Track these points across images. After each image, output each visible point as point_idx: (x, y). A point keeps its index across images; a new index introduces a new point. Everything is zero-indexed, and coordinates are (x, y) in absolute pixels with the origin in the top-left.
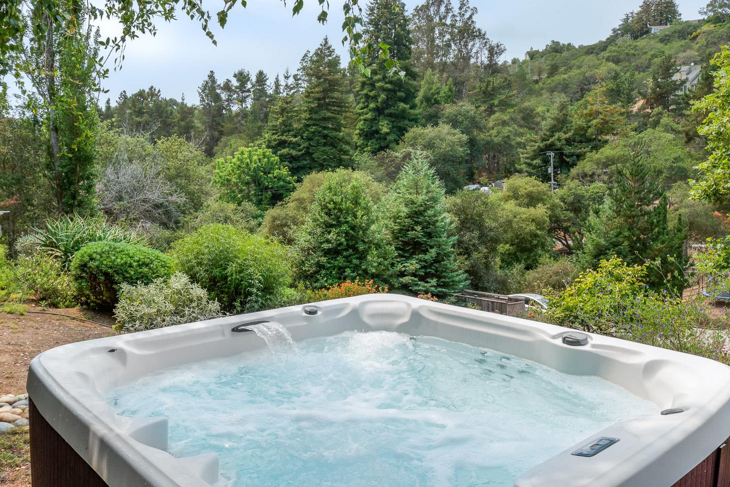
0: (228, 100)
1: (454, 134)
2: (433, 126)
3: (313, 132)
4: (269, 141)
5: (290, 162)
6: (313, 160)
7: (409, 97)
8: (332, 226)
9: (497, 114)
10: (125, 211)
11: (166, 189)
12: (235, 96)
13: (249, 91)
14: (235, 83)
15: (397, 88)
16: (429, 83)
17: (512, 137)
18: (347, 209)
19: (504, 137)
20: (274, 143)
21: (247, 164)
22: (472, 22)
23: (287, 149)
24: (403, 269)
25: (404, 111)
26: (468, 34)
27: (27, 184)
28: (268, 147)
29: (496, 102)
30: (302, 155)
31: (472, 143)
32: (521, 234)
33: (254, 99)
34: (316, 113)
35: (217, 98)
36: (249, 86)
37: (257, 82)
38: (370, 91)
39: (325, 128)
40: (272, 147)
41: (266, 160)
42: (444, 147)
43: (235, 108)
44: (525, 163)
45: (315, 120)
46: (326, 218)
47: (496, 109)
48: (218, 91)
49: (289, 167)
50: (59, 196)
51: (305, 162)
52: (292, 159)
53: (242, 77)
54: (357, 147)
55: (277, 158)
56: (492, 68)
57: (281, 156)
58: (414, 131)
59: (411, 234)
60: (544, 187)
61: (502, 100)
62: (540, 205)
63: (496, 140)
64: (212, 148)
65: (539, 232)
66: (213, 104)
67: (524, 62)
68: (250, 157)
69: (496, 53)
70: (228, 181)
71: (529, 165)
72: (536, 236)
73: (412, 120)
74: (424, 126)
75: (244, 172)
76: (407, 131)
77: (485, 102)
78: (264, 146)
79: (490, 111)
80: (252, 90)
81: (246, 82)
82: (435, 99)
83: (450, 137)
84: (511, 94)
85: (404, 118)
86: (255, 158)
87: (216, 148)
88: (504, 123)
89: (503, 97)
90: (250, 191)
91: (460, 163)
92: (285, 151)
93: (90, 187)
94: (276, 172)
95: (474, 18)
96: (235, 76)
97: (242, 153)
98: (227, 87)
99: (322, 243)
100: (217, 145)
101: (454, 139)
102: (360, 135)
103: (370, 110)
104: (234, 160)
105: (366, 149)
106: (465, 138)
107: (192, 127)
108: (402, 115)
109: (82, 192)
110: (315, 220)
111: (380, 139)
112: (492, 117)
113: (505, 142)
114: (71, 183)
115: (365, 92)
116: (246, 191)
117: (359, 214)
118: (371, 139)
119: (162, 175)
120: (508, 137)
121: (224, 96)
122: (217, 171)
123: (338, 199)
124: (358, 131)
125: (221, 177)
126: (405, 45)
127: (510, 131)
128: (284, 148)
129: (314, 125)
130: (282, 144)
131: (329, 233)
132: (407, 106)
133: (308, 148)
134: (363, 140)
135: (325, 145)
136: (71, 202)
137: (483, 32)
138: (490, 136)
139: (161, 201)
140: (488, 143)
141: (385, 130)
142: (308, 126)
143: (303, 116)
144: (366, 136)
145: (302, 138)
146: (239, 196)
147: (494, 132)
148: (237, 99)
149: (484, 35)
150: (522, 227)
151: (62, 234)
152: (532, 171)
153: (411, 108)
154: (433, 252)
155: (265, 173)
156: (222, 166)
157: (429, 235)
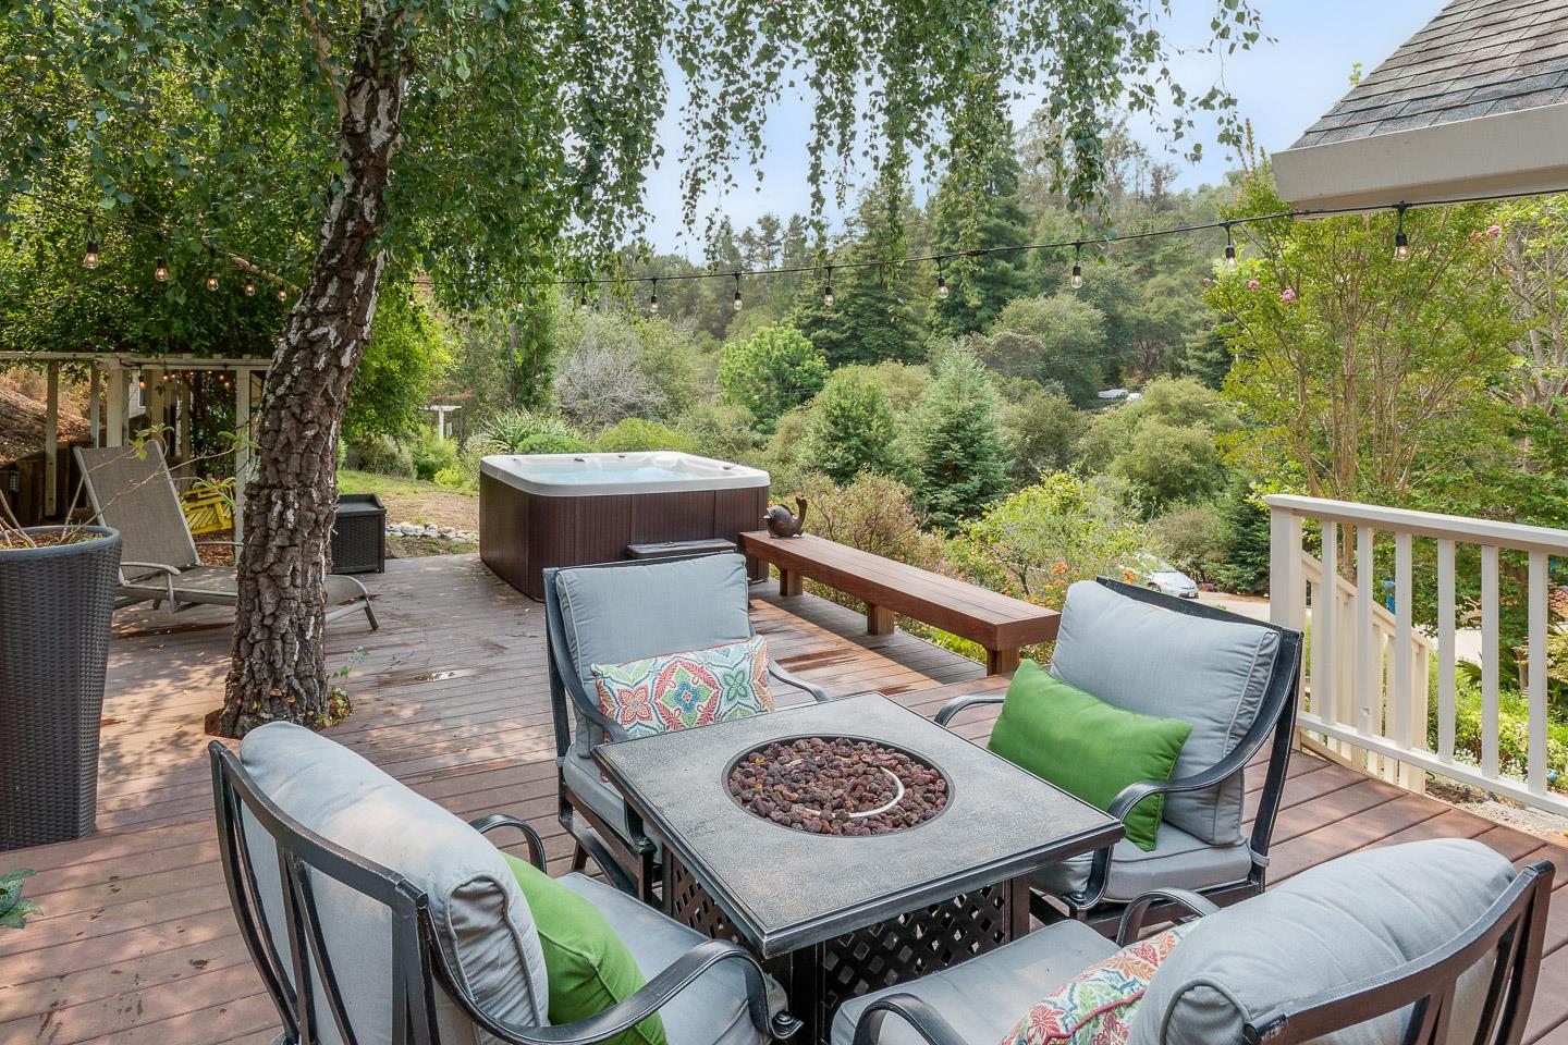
0: (748, 257)
1: (1081, 310)
2: (1046, 297)
3: (863, 306)
4: (800, 319)
5: (829, 349)
6: (862, 346)
7: (1014, 252)
8: (839, 439)
9: (1159, 277)
10: (591, 411)
11: (642, 385)
12: (759, 251)
13: (778, 243)
14: (759, 232)
15: (994, 238)
16: (1048, 229)
17: (1182, 313)
18: (859, 417)
19: (1168, 314)
20: (806, 321)
21: (768, 352)
22: (1126, 130)
23: (825, 330)
24: (934, 501)
25: (1004, 273)
26: (1117, 149)
27: (480, 375)
28: (798, 326)
29: (1158, 258)
30: (848, 338)
31: (1113, 322)
32: (1165, 468)
33: (786, 255)
34: (867, 277)
35: (734, 253)
36: (778, 235)
37: (791, 229)
38: (953, 243)
39: (880, 300)
40: (804, 327)
41: (793, 345)
42: (1063, 330)
43: (758, 267)
44: (1194, 357)
45: (867, 287)
46: (832, 428)
47: (1159, 268)
48: (735, 244)
49: (827, 357)
50: (514, 391)
51: (851, 350)
52: (832, 345)
53: (769, 224)
54: (931, 327)
55: (809, 343)
56: (1160, 203)
57: (815, 340)
58: (1017, 304)
59: (947, 454)
60: (1209, 395)
61: (1170, 255)
62: (1199, 422)
63: (1155, 318)
64: (724, 327)
65: (1195, 465)
66: (728, 262)
67: (1220, 190)
68: (772, 342)
69: (1165, 178)
70: (741, 375)
71: (1201, 359)
72: (1192, 471)
73: (1019, 287)
74: (1034, 296)
75: (762, 362)
76: (1005, 305)
77: (1140, 257)
78: (791, 325)
79: (1148, 272)
80: (783, 242)
81: (774, 231)
82: (1058, 254)
83: (1072, 314)
84: (1185, 244)
85: (1006, 284)
86: (779, 342)
87: (729, 326)
88: (1171, 292)
89: (1170, 249)
90: (770, 391)
91: (1091, 354)
92: (821, 333)
93: (548, 380)
94: (807, 364)
95: (1128, 124)
96: (760, 222)
97: (762, 336)
98: (748, 238)
99: (825, 461)
100: (731, 322)
101: (1080, 317)
102: (938, 309)
103: (952, 272)
104: (749, 346)
105: (944, 331)
106: (1099, 315)
107: (699, 296)
108: (1002, 280)
109: (539, 387)
110: (818, 431)
111: (967, 315)
112: (1152, 280)
113: (1171, 322)
114: (527, 376)
115: (944, 244)
116: (766, 391)
117: (874, 424)
118: (954, 315)
119: (638, 367)
120: (1176, 313)
121: (743, 251)
122: (725, 361)
123: (846, 404)
124: (934, 304)
125: (730, 369)
126: (1007, 173)
127: (1180, 305)
128: (821, 328)
129: (864, 295)
130: (818, 322)
131: (834, 448)
132: (1010, 266)
133: (855, 329)
134: (942, 316)
135: (881, 324)
136: (526, 398)
137: (1142, 146)
138: (1147, 312)
139: (633, 400)
140: (1140, 323)
141: (974, 302)
142: (856, 296)
143: (848, 281)
144: (946, 311)
145: (846, 313)
146: (756, 397)
147: (1153, 306)
148: (762, 255)
149: (1144, 150)
150: (1167, 457)
151: (510, 428)
152: (1205, 370)
153: (1016, 268)
154: (976, 481)
155: (792, 365)
156: (732, 355)
157: (974, 457)
